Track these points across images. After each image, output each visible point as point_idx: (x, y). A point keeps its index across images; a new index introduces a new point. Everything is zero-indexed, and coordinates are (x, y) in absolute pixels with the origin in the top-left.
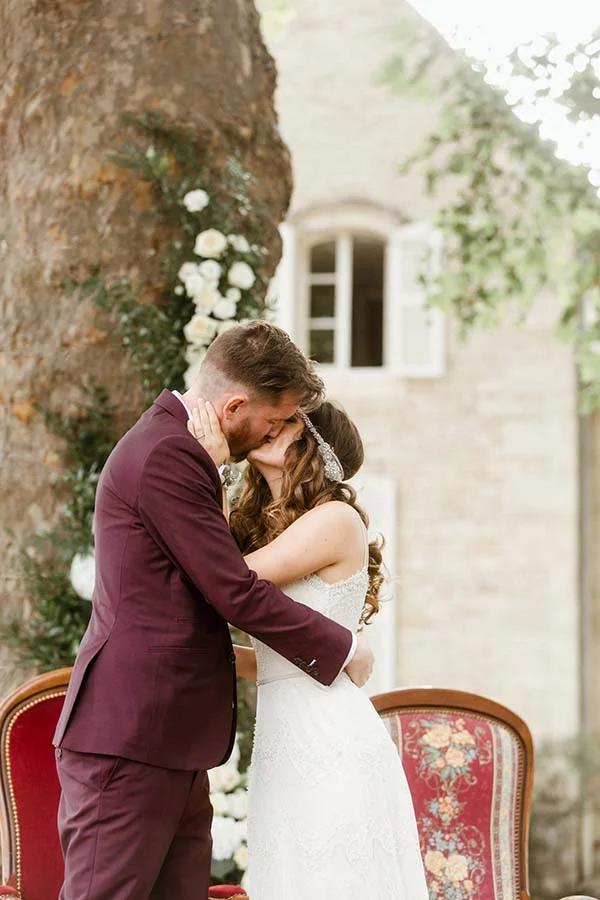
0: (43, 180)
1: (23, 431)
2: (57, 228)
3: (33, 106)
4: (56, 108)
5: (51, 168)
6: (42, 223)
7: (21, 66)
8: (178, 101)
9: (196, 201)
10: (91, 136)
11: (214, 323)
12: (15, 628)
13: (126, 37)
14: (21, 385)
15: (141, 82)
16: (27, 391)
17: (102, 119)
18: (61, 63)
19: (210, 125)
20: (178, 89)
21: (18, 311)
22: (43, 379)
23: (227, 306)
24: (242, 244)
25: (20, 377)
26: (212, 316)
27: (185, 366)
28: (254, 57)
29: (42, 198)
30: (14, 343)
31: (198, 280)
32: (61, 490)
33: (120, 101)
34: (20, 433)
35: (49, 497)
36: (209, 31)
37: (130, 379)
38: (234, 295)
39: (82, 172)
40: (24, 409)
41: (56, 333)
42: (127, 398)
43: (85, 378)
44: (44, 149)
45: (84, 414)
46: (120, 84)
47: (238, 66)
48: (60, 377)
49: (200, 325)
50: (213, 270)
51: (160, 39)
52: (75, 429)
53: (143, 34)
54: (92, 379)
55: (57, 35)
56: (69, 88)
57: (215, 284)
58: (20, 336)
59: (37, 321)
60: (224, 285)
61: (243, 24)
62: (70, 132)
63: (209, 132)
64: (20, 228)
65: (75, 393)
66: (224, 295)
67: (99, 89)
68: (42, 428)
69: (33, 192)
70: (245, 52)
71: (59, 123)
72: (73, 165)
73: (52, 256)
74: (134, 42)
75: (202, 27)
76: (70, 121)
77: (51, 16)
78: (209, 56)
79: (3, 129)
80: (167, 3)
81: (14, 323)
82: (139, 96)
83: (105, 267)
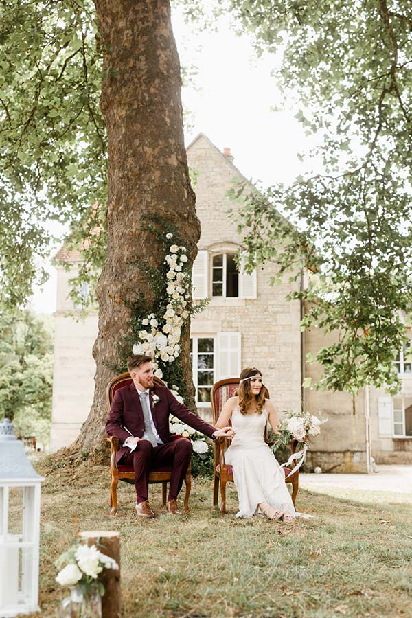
0: (124, 230)
2: (128, 245)
3: (121, 208)
4: (128, 208)
5: (126, 226)
6: (124, 243)
7: (117, 196)
8: (165, 206)
9: (169, 236)
10: (139, 216)
11: (175, 273)
12: (116, 366)
13: (149, 187)
14: (117, 292)
15: (154, 200)
16: (119, 293)
17: (142, 211)
18: (129, 195)
19: (175, 213)
20: (165, 202)
21: (116, 270)
22: (124, 290)
23: (179, 268)
24: (184, 248)
25: (117, 290)
26: (175, 271)
27: (167, 286)
28: (188, 193)
29: (123, 235)
30: (115, 280)
31: (171, 260)
32: (129, 324)
33: (147, 206)
34: (117, 307)
35: (126, 327)
36: (174, 184)
37: (150, 291)
38: (182, 264)
39: (136, 228)
40: (118, 300)
41: (128, 277)
42: (149, 296)
43: (137, 290)
44: (124, 220)
45: (137, 301)
46: (147, 201)
47: (184, 195)
48: (129, 290)
49: (170, 273)
50: (175, 257)
51: (159, 187)
52: (134, 306)
53: (154, 186)
54: (139, 290)
55: (128, 186)
56: (132, 202)
57: (176, 261)
58: (117, 278)
59: (122, 273)
60: (178, 262)
61: (185, 182)
62: (132, 215)
63: (175, 215)
64: (117, 244)
65: (134, 295)
66: (178, 265)
67: (141, 202)
68: (124, 305)
69: (121, 234)
70: (186, 191)
71: (129, 213)
72: (133, 225)
73: (126, 253)
74: (151, 188)
75: (172, 184)
76: (132, 212)
77: (126, 180)
78: (174, 192)
79: (112, 215)
80: (162, 176)
81: (115, 273)
82: (153, 205)
83: (143, 256)
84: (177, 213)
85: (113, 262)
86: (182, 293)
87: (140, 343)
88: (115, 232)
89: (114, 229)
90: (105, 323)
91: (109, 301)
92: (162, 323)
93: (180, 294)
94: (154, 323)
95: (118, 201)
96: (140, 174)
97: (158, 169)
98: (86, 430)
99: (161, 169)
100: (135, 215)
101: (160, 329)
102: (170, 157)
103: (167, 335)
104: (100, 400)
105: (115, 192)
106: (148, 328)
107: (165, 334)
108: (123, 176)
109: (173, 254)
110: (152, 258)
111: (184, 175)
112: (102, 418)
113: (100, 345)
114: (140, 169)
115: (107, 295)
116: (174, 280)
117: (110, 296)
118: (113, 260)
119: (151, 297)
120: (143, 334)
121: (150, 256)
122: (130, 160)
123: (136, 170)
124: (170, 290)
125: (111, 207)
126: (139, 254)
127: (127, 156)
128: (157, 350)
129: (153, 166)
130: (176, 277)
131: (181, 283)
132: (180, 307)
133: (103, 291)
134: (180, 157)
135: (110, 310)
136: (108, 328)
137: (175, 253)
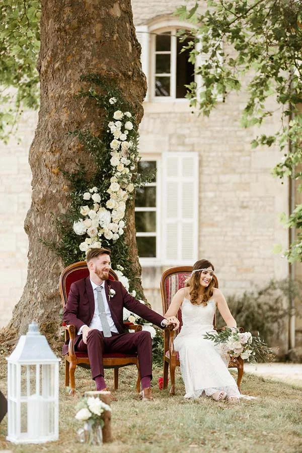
0: (61, 91)
2: (66, 108)
3: (57, 65)
4: (65, 66)
5: (64, 87)
6: (61, 106)
7: (52, 51)
8: (107, 64)
9: (113, 101)
10: (77, 77)
11: (120, 142)
12: (54, 244)
13: (89, 42)
14: (54, 162)
15: (94, 58)
16: (57, 164)
17: (81, 70)
18: (66, 51)
20: (107, 60)
21: (53, 137)
22: (62, 160)
23: (124, 137)
24: (129, 114)
25: (54, 160)
26: (119, 140)
27: (110, 157)
28: (133, 45)
29: (60, 97)
30: (52, 147)
31: (114, 128)
32: (69, 198)
33: (87, 65)
34: (54, 178)
35: (65, 200)
36: (117, 38)
37: (92, 160)
38: (127, 132)
39: (74, 89)
40: (56, 171)
41: (67, 145)
42: (91, 167)
43: (77, 160)
44: (61, 80)
45: (77, 172)
46: (87, 59)
47: (127, 50)
48: (68, 160)
49: (115, 143)
50: (119, 124)
51: (101, 43)
52: (73, 177)
53: (95, 41)
54: (79, 160)
55: (65, 40)
56: (70, 59)
57: (120, 129)
58: (54, 145)
59: (60, 140)
60: (123, 129)
61: (129, 34)
62: (70, 75)
63: (118, 75)
64: (53, 107)
65: (73, 165)
66: (123, 133)
67: (80, 60)
68: (62, 177)
69: (57, 95)
70: (130, 44)
71: (66, 72)
72: (72, 86)
73: (64, 118)
74: (92, 44)
75: (115, 38)
76: (70, 71)
77: (63, 34)
78: (117, 47)
79: (46, 72)
80: (103, 29)
81: (52, 141)
82: (94, 63)
83: (83, 122)
84: (121, 71)
85: (49, 126)
86: (127, 165)
87: (81, 220)
88: (49, 91)
89: (49, 88)
90: (41, 196)
91: (45, 171)
92: (106, 198)
93: (125, 166)
94: (97, 198)
95: (54, 56)
96: (79, 27)
97: (99, 22)
99: (103, 22)
100: (74, 74)
101: (103, 204)
102: (112, 7)
103: (111, 210)
104: (36, 281)
105: (50, 45)
106: (90, 203)
107: (108, 209)
108: (59, 28)
109: (117, 120)
110: (93, 124)
111: (128, 25)
113: (35, 219)
114: (79, 22)
115: (43, 164)
116: (118, 151)
117: (46, 166)
118: (49, 124)
119: (93, 168)
120: (84, 210)
121: (91, 122)
122: (67, 10)
123: (75, 23)
124: (114, 161)
125: (44, 63)
126: (79, 120)
127: (63, 6)
128: (100, 228)
129: (92, 18)
130: (121, 146)
131: (127, 153)
132: (125, 180)
133: (38, 159)
134: (123, 6)
135: (46, 181)
136: (44, 201)
137: (119, 120)
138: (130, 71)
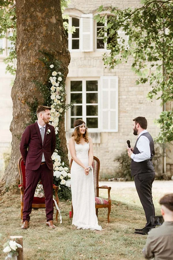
0: (26, 61)
1: (23, 105)
2: (29, 70)
3: (24, 48)
4: (28, 49)
5: (27, 59)
6: (26, 69)
7: (22, 40)
8: (49, 47)
9: (52, 66)
10: (34, 54)
11: (55, 88)
13: (40, 36)
14: (23, 97)
15: (42, 44)
16: (24, 98)
17: (36, 51)
18: (28, 40)
19: (54, 51)
20: (49, 45)
21: (22, 84)
22: (27, 96)
23: (57, 85)
24: (60, 73)
25: (23, 96)
26: (55, 86)
27: (51, 95)
28: (63, 37)
29: (26, 64)
30: (22, 90)
31: (53, 80)
32: (30, 116)
33: (39, 48)
34: (23, 106)
35: (28, 117)
36: (54, 34)
37: (41, 97)
38: (59, 82)
39: (32, 60)
40: (23, 102)
41: (29, 89)
42: (41, 100)
44: (26, 55)
45: (34, 103)
46: (39, 45)
47: (60, 39)
48: (29, 96)
49: (53, 88)
50: (55, 78)
51: (46, 36)
52: (32, 105)
53: (43, 36)
54: (35, 97)
55: (28, 35)
56: (30, 45)
57: (55, 80)
59: (25, 86)
60: (57, 81)
62: (30, 53)
63: (54, 53)
64: (22, 69)
65: (32, 99)
66: (57, 82)
67: (35, 45)
68: (27, 105)
69: (24, 63)
70: (61, 37)
71: (28, 51)
72: (31, 59)
73: (28, 75)
74: (41, 37)
75: (53, 34)
76: (30, 51)
77: (27, 32)
78: (54, 39)
79: (19, 51)
80: (47, 30)
81: (21, 86)
82: (42, 47)
83: (37, 77)
84: (56, 51)
85: (20, 79)
86: (59, 99)
88: (21, 61)
89: (20, 59)
90: (17, 115)
91: (18, 102)
93: (58, 99)
95: (22, 43)
96: (35, 29)
97: (45, 26)
98: (8, 173)
99: (47, 26)
100: (32, 53)
102: (51, 18)
103: (51, 122)
104: (14, 157)
105: (21, 38)
108: (25, 29)
109: (54, 76)
110: (42, 78)
111: (60, 27)
112: (16, 167)
113: (14, 126)
114: (35, 26)
115: (17, 98)
116: (54, 92)
117: (19, 99)
118: (20, 78)
122: (29, 20)
123: (32, 26)
124: (53, 97)
125: (18, 47)
126: (35, 76)
127: (27, 18)
129: (42, 24)
130: (56, 90)
131: (59, 93)
132: (58, 107)
133: (15, 96)
134: (57, 17)
135: (19, 107)
136: (18, 117)
137: (55, 76)
138: (61, 50)
